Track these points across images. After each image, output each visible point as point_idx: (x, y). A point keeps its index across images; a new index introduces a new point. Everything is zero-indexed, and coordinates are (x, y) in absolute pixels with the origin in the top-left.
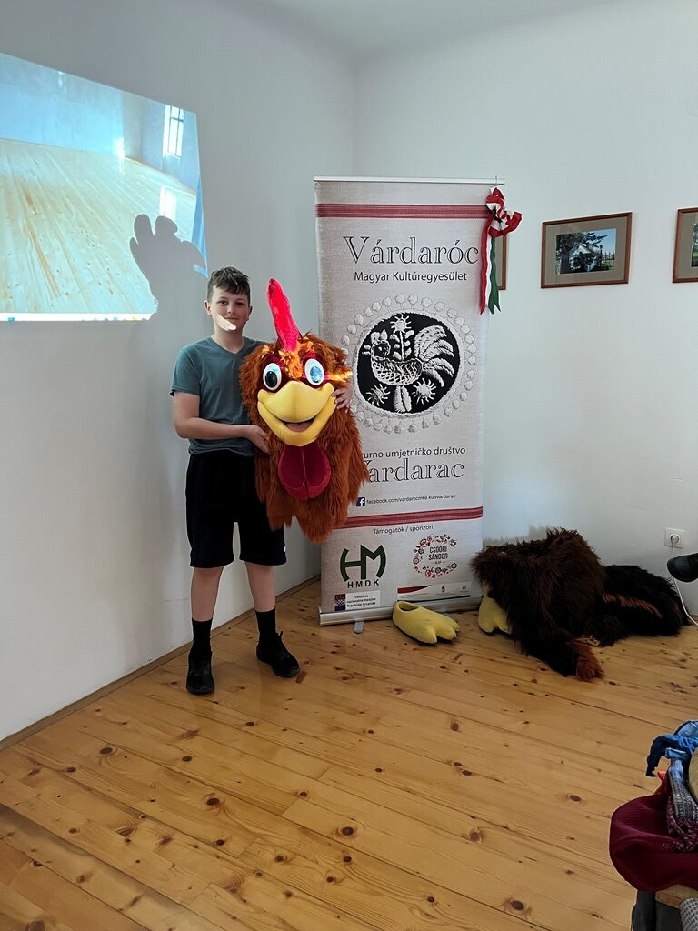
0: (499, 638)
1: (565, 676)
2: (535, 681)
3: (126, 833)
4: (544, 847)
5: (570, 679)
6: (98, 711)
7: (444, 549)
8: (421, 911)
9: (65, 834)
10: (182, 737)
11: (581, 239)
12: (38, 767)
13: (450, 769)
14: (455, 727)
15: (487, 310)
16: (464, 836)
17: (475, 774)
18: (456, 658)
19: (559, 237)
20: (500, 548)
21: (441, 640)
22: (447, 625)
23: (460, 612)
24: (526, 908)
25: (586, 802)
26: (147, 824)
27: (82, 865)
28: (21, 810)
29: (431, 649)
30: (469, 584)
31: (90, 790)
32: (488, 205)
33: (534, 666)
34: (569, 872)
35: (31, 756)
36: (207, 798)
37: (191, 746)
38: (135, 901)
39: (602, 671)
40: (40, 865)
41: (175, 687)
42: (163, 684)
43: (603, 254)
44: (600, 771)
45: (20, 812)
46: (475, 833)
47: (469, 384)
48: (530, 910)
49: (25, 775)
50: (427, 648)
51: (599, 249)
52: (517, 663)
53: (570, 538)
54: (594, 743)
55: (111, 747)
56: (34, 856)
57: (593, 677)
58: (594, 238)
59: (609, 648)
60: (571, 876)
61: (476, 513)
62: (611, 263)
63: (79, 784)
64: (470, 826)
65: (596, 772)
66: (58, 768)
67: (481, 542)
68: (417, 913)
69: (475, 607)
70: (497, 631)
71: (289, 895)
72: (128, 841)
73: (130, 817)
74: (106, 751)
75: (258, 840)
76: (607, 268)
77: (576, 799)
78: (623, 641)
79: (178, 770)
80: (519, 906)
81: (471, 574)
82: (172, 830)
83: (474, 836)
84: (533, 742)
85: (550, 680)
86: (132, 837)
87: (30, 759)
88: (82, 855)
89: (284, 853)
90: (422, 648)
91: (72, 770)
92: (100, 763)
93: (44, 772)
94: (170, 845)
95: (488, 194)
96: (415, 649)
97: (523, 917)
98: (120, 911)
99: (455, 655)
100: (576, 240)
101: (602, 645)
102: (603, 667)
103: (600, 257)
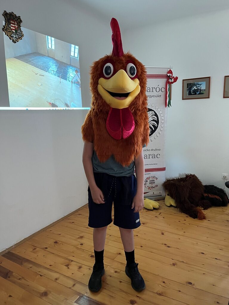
0: (172, 208)
1: (194, 219)
2: (185, 220)
3: (67, 266)
4: (195, 267)
5: (196, 219)
6: (51, 231)
7: (154, 180)
8: (161, 285)
9: (48, 267)
10: (79, 238)
11: (194, 85)
12: (35, 248)
13: (164, 246)
14: (163, 234)
15: (167, 106)
16: (171, 265)
17: (171, 247)
18: (160, 214)
19: (188, 84)
20: (171, 180)
21: (154, 209)
22: (156, 204)
23: (158, 200)
24: (193, 284)
25: (206, 255)
26: (73, 263)
27: (56, 275)
28: (33, 260)
29: (152, 211)
30: (161, 192)
31: (53, 254)
32: (168, 74)
33: (184, 216)
34: (204, 274)
35: (32, 244)
36: (90, 255)
37: (82, 241)
38: (74, 285)
39: (205, 217)
40: (42, 276)
41: (73, 223)
42: (69, 223)
43: (202, 89)
44: (209, 245)
45: (33, 261)
46: (174, 264)
47: (162, 129)
48: (194, 284)
49: (32, 250)
50: (150, 211)
51: (200, 88)
52: (179, 215)
53: (193, 177)
54: (206, 238)
55: (58, 241)
56: (39, 273)
57: (203, 219)
58: (199, 84)
59: (206, 210)
60: (205, 275)
61: (164, 169)
62: (204, 92)
63: (49, 252)
64: (172, 262)
65: (208, 246)
66: (42, 248)
67: (165, 178)
68: (160, 286)
69: (164, 199)
70: (171, 206)
71: (121, 282)
72: (68, 268)
73: (67, 261)
74: (56, 242)
75: (108, 267)
76: (203, 94)
77: (203, 253)
78: (211, 208)
79: (80, 248)
80: (190, 283)
81: (162, 188)
82: (81, 265)
83: (174, 265)
84: (188, 238)
85: (190, 220)
86: (70, 267)
87: (32, 245)
88: (55, 272)
89: (117, 270)
90: (149, 211)
91: (46, 248)
92: (55, 246)
93: (37, 249)
94: (82, 269)
95: (167, 71)
96: (146, 212)
97: (192, 286)
98: (70, 288)
99: (159, 213)
100: (193, 85)
101: (204, 209)
102: (205, 216)
103: (201, 90)
